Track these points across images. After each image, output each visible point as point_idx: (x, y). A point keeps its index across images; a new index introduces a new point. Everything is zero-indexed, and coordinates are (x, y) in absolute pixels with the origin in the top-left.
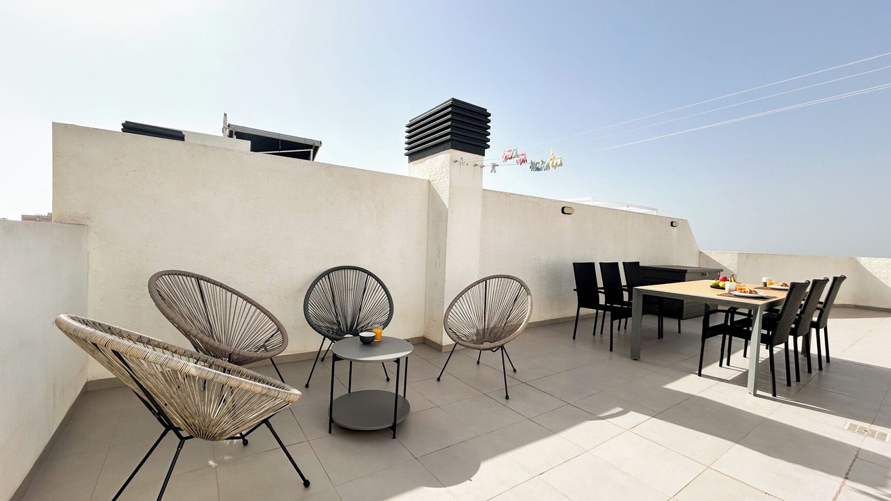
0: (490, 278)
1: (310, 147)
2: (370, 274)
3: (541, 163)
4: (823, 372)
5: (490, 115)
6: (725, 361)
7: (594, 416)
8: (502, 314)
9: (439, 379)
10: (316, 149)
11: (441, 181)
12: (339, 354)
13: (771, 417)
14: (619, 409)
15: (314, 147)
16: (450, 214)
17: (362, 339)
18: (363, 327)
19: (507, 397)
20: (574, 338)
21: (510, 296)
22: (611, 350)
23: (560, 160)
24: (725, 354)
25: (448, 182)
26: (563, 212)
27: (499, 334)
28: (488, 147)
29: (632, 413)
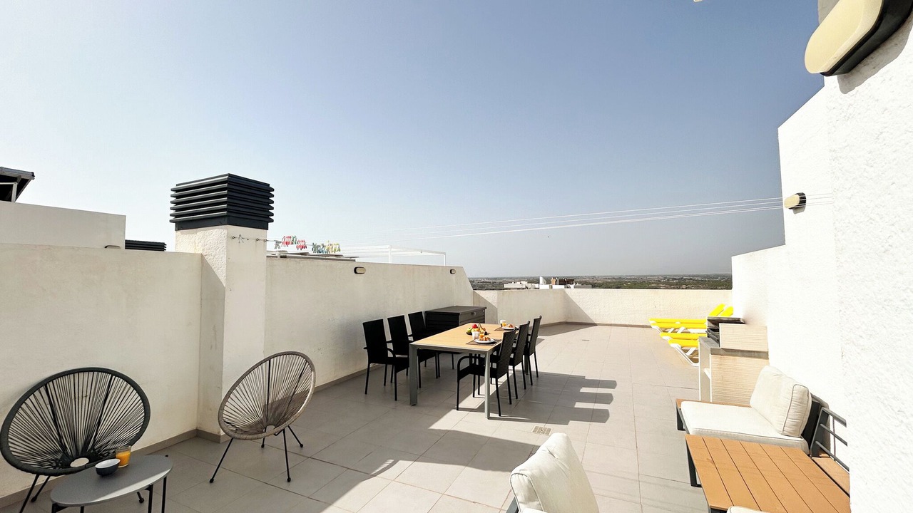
0: (273, 357)
1: (13, 179)
2: (114, 374)
3: (322, 247)
4: (534, 387)
5: (273, 190)
6: (476, 392)
7: (368, 475)
8: (288, 389)
9: (212, 481)
10: (23, 183)
11: (216, 257)
12: (61, 502)
13: (494, 436)
14: (391, 461)
15: (19, 180)
16: (227, 293)
17: (99, 471)
18: (101, 446)
19: (289, 480)
20: (366, 393)
21: (295, 371)
22: (396, 399)
23: (337, 246)
24: (476, 386)
25: (224, 259)
26: (356, 272)
27: (283, 415)
28: (272, 221)
29: (401, 462)
